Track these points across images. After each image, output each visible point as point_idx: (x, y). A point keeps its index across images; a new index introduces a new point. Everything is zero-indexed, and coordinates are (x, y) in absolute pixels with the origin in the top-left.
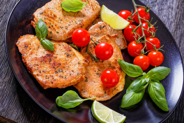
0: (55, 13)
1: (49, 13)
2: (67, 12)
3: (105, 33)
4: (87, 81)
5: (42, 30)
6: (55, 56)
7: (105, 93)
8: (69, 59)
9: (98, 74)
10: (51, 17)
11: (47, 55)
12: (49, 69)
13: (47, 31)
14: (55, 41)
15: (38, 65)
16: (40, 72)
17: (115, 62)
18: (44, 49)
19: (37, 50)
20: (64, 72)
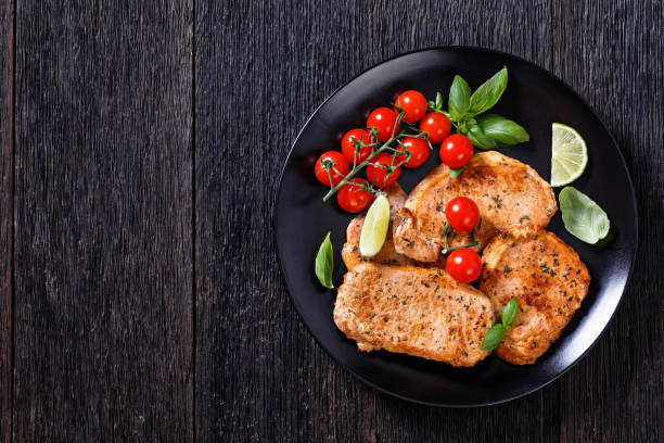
0: (446, 335)
1: (453, 343)
4: (525, 216)
6: (522, 292)
7: (526, 177)
11: (529, 305)
12: (555, 288)
15: (559, 310)
16: (570, 299)
20: (543, 263)
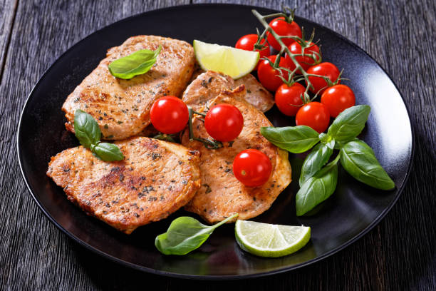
0: (103, 91)
1: (92, 94)
2: (128, 80)
3: (217, 91)
4: (211, 191)
5: (88, 129)
6: (128, 167)
7: (254, 199)
8: (160, 163)
9: (229, 170)
10: (99, 100)
11: (113, 170)
12: (124, 195)
13: (98, 126)
14: (121, 141)
15: (100, 195)
16: (108, 206)
17: (257, 137)
18: (104, 164)
19: (91, 168)
20: (155, 189)
